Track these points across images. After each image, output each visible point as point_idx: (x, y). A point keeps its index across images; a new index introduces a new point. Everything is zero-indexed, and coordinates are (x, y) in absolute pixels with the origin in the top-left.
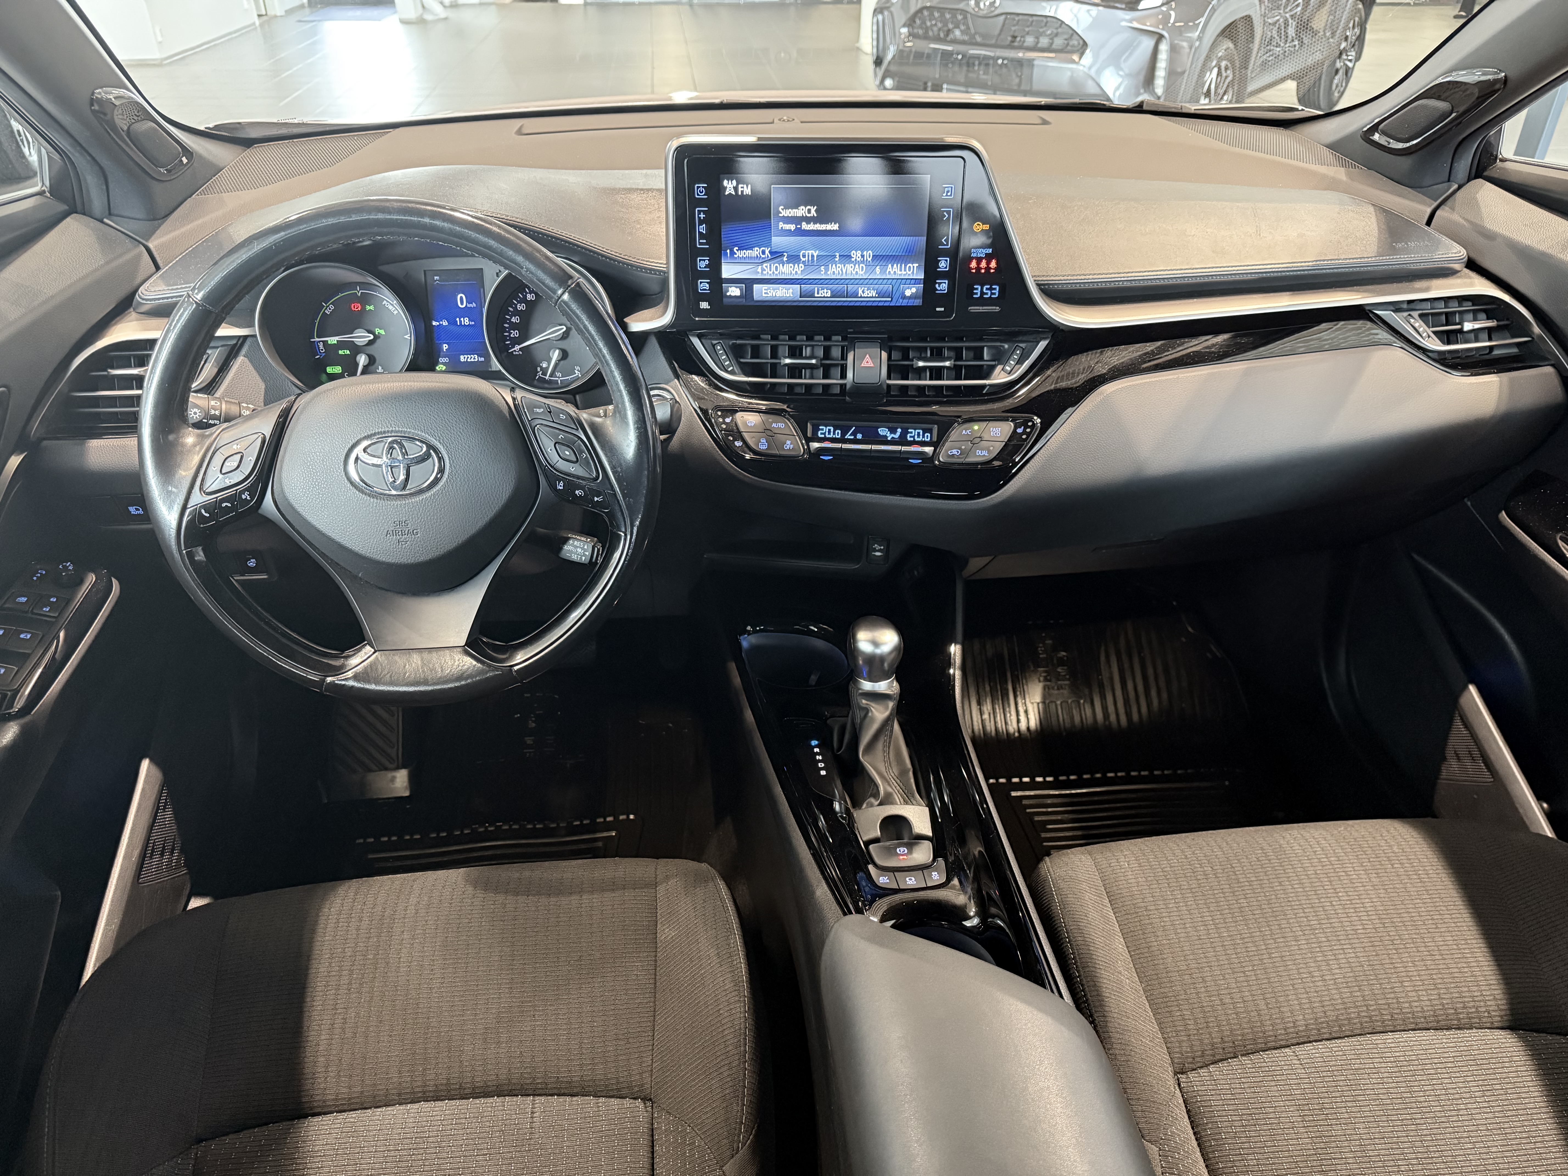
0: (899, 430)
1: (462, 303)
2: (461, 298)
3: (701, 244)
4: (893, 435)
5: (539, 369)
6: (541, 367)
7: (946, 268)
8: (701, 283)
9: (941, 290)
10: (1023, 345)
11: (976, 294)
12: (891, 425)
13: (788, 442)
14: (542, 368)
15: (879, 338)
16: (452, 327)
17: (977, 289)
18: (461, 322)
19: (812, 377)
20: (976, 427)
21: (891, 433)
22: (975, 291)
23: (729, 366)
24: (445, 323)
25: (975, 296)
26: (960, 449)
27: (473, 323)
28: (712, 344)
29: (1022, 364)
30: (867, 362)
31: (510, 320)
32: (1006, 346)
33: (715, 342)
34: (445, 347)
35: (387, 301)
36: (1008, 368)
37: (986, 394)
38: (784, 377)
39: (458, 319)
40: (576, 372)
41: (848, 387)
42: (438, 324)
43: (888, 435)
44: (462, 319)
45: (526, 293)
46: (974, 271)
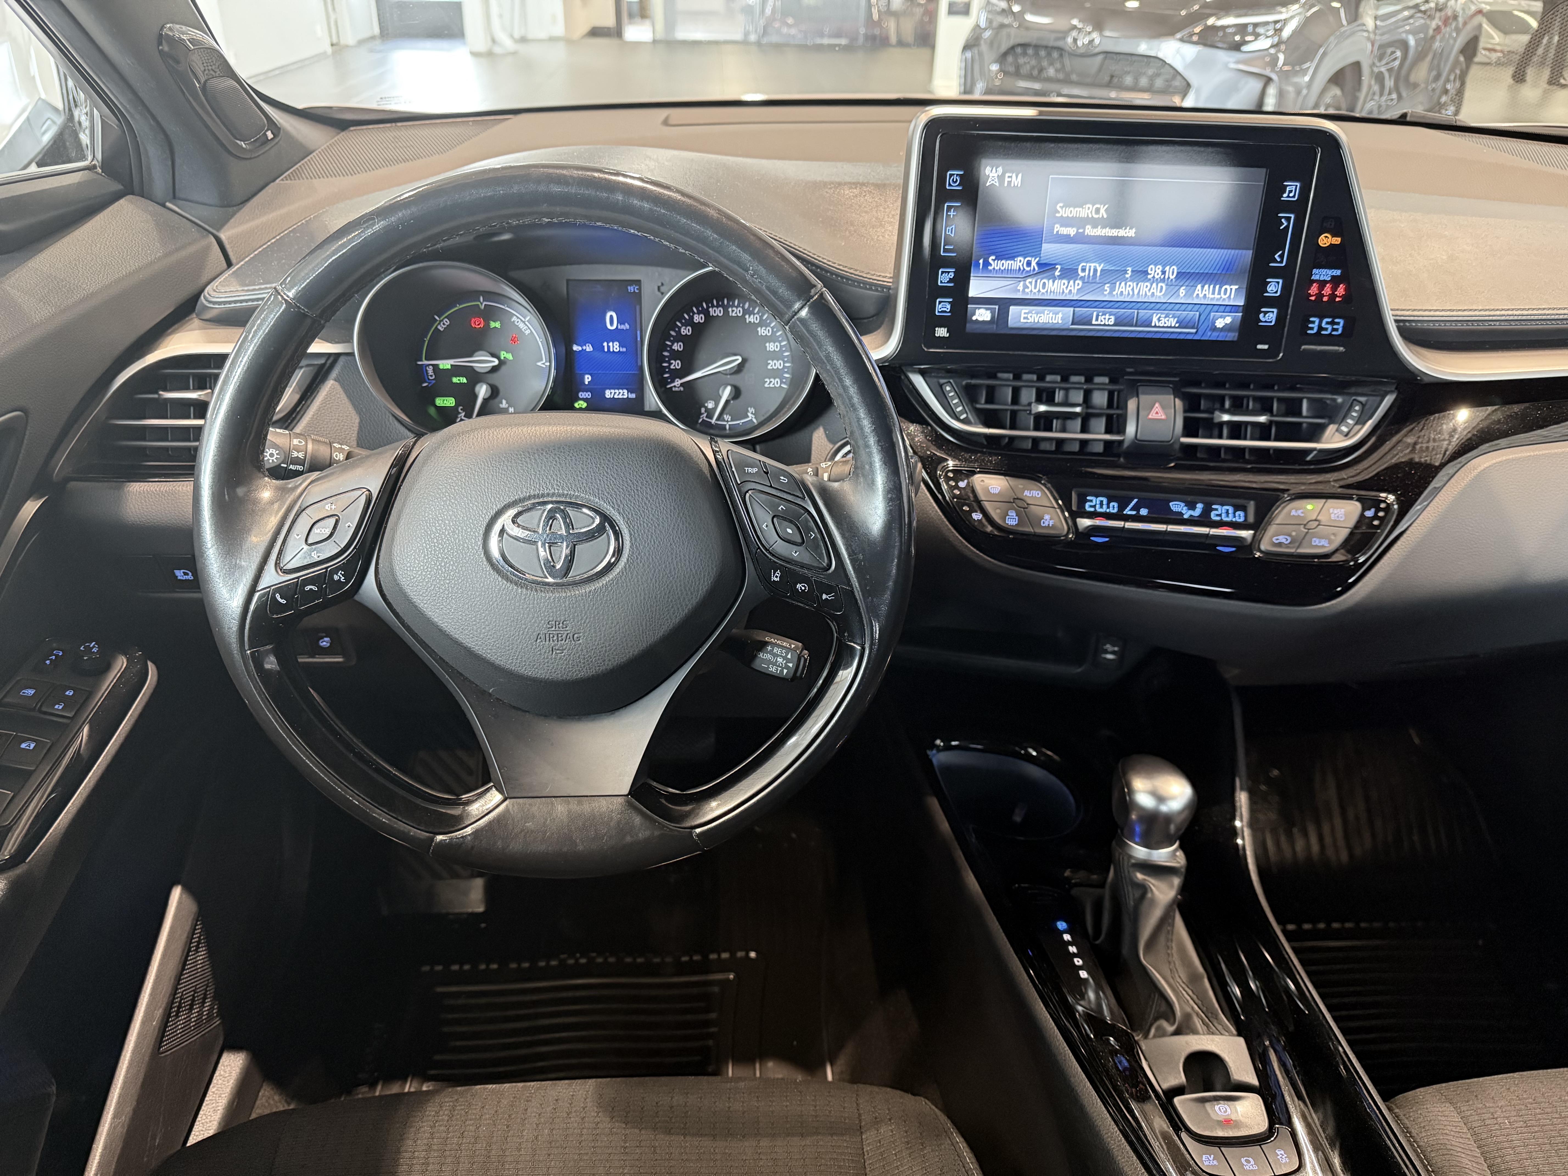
0: (1200, 506)
1: (612, 323)
2: (611, 317)
3: (945, 251)
4: (1191, 512)
5: (703, 410)
6: (706, 408)
7: (1276, 292)
8: (940, 302)
9: (1266, 322)
10: (1363, 399)
11: (1312, 329)
12: (1190, 498)
13: (1047, 517)
14: (707, 410)
15: (1170, 382)
16: (598, 354)
17: (1313, 322)
18: (609, 347)
19: (1064, 430)
20: (1310, 507)
21: (1189, 509)
22: (1310, 325)
23: (961, 413)
24: (589, 348)
25: (1309, 332)
26: (1290, 535)
27: (624, 350)
28: (939, 383)
29: (1364, 423)
30: (1157, 413)
31: (671, 346)
32: (1340, 400)
33: (942, 381)
34: (587, 379)
35: (518, 318)
36: (1344, 429)
37: (1310, 463)
38: (1028, 429)
39: (605, 344)
40: (749, 414)
41: (1126, 445)
42: (580, 348)
43: (1184, 512)
44: (611, 344)
45: (694, 313)
46: (1313, 298)
